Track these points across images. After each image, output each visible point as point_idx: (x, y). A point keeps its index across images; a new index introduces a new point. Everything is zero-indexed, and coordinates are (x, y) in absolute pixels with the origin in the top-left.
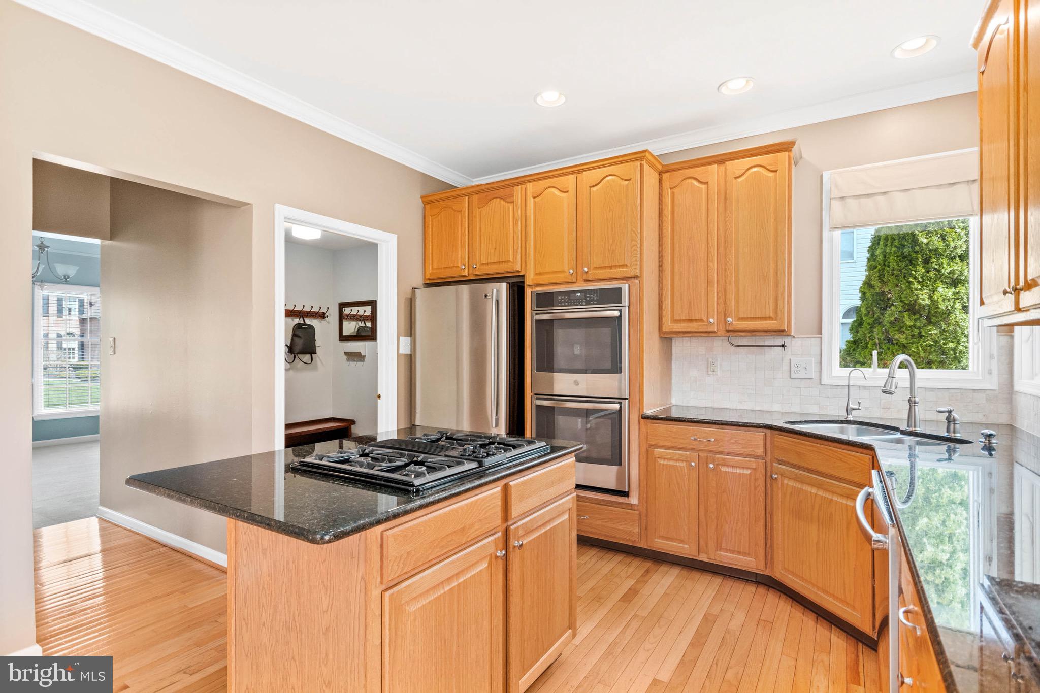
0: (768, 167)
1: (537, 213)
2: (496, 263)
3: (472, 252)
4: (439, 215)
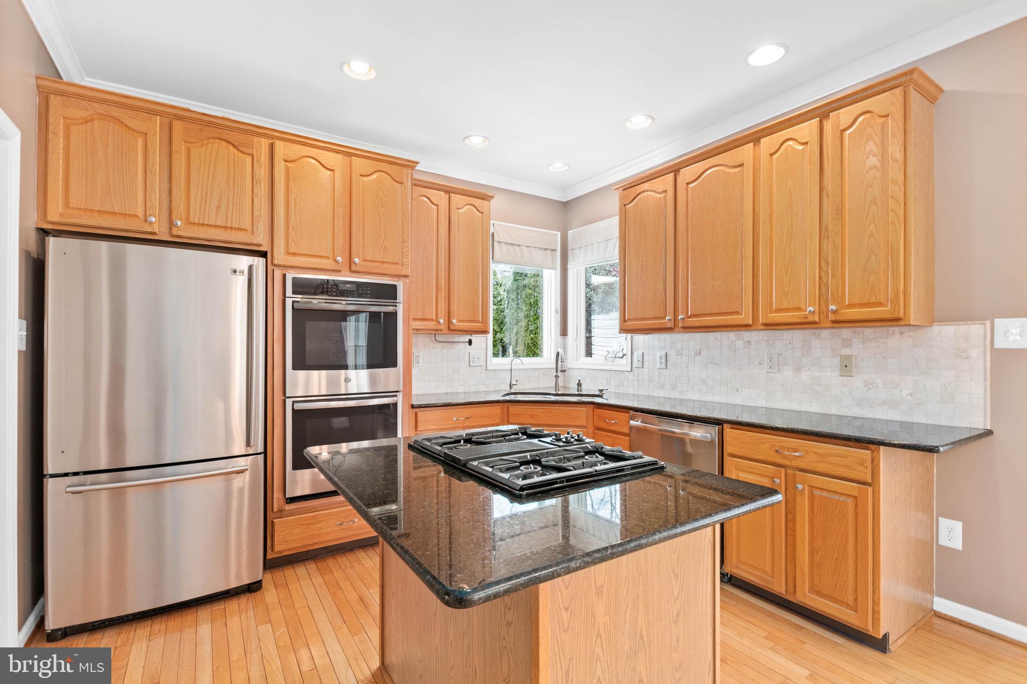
0: (478, 208)
1: (291, 182)
2: (219, 226)
3: (170, 202)
4: (87, 122)
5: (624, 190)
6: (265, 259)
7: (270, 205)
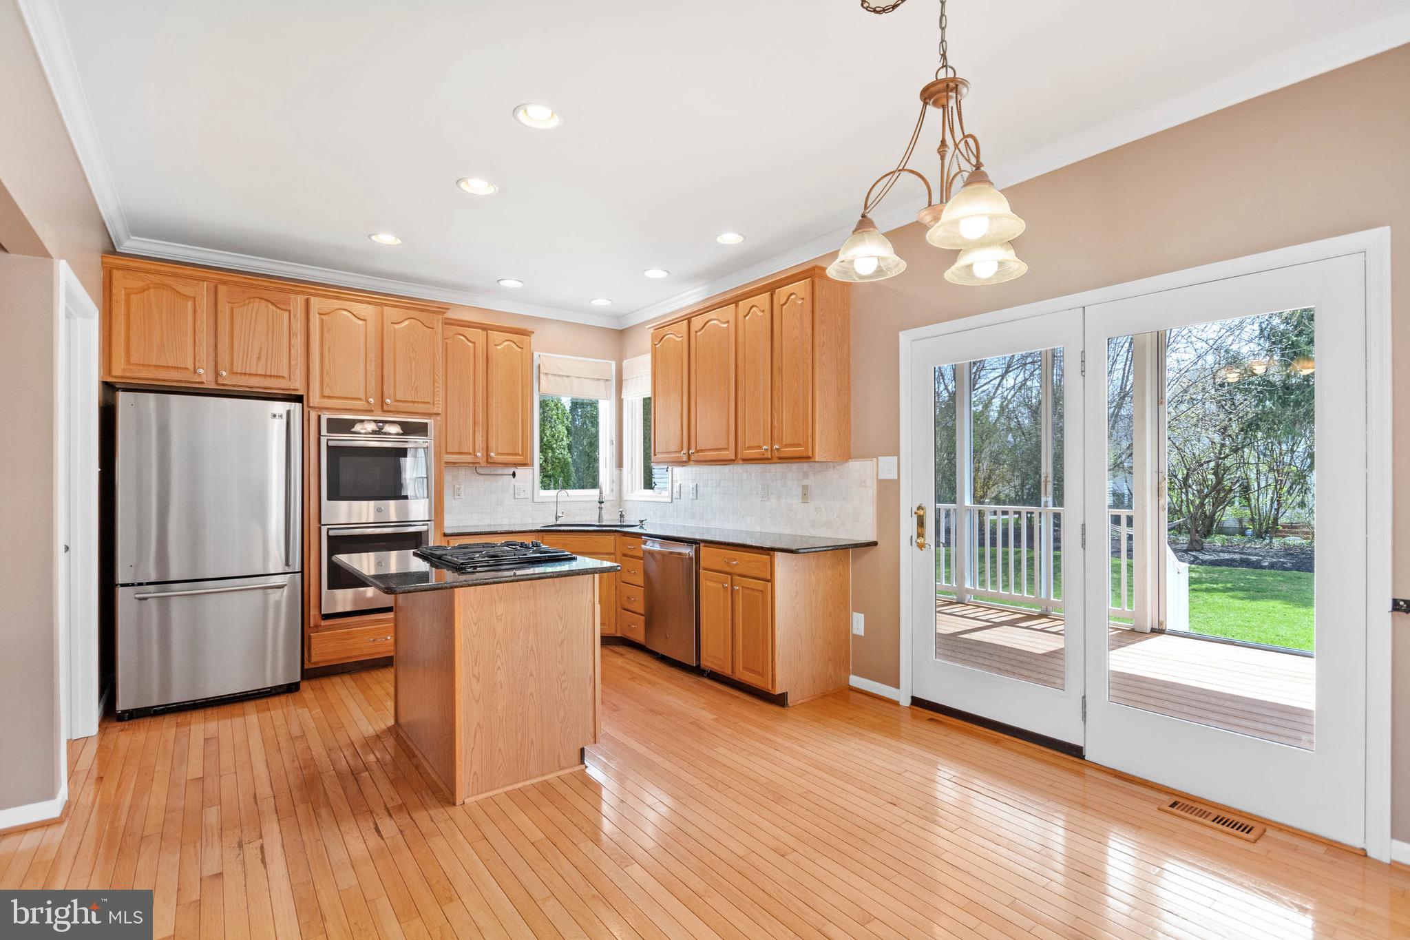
0: (518, 344)
1: (325, 332)
2: (260, 375)
3: (216, 355)
4: (144, 290)
5: (655, 330)
6: (301, 404)
7: (306, 354)
